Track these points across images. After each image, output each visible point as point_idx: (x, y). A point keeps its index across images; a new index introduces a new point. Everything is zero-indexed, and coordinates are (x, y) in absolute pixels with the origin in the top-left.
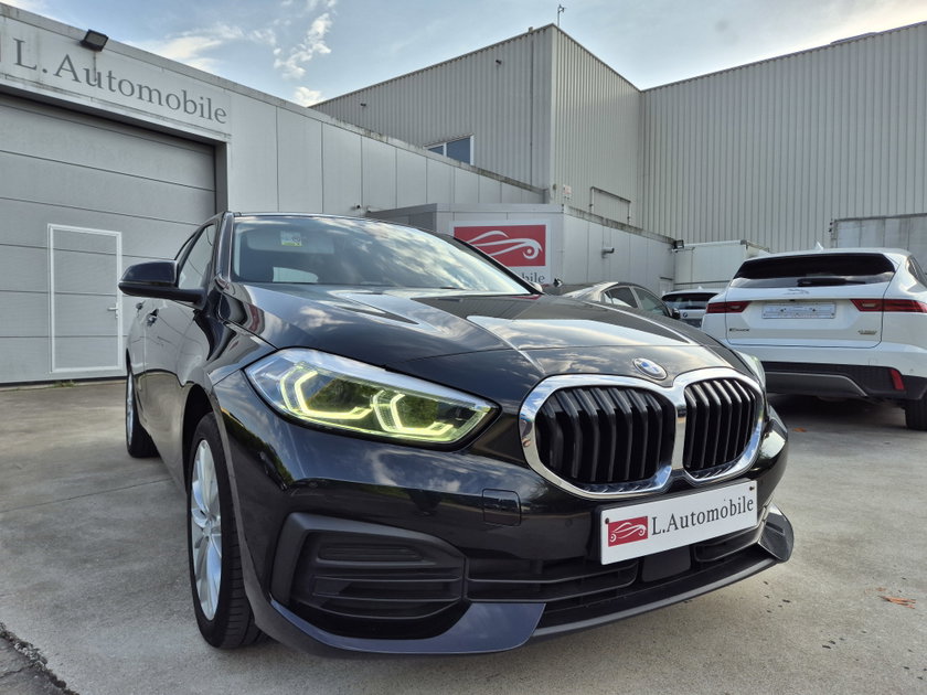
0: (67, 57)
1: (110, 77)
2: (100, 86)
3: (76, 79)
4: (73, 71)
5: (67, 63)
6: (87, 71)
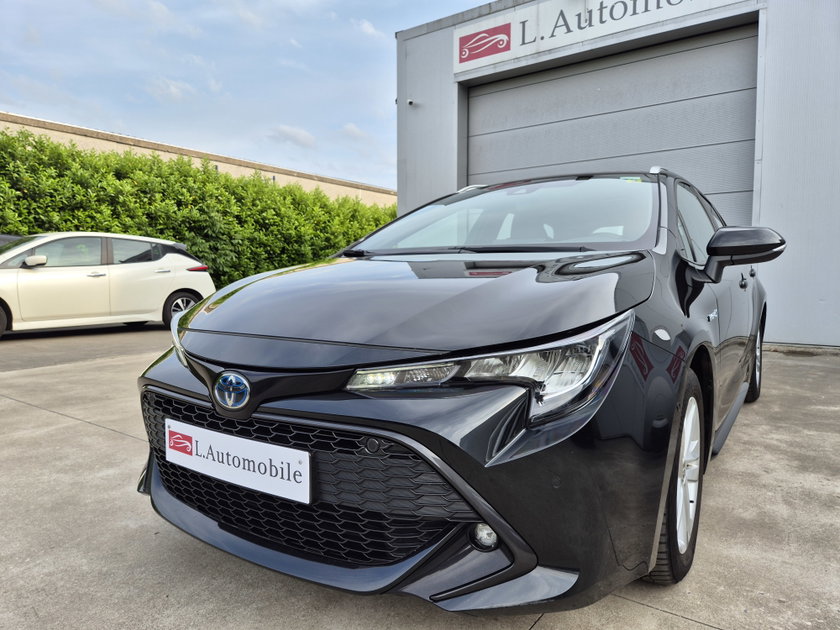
0: (562, 13)
1: (602, 8)
2: (590, 25)
3: (569, 31)
4: (566, 24)
5: (561, 18)
6: (579, 15)
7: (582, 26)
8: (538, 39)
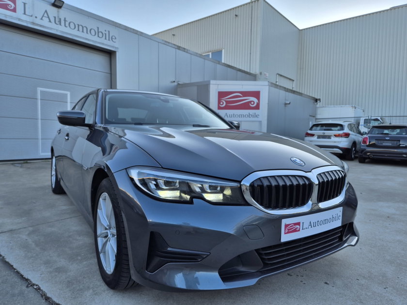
0: (46, 11)
1: (65, 20)
2: (60, 24)
3: (50, 21)
4: (48, 17)
5: (46, 14)
6: (55, 17)
7: (57, 22)
8: (34, 16)
